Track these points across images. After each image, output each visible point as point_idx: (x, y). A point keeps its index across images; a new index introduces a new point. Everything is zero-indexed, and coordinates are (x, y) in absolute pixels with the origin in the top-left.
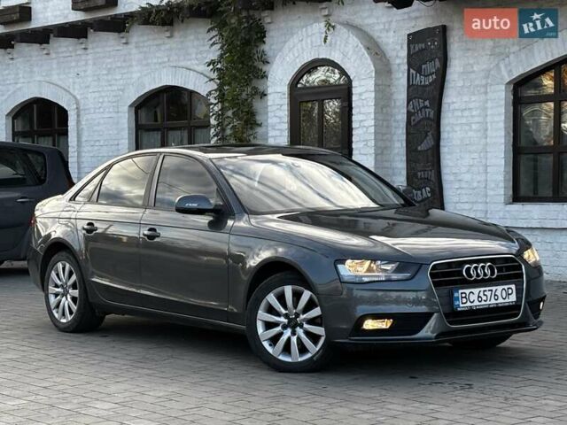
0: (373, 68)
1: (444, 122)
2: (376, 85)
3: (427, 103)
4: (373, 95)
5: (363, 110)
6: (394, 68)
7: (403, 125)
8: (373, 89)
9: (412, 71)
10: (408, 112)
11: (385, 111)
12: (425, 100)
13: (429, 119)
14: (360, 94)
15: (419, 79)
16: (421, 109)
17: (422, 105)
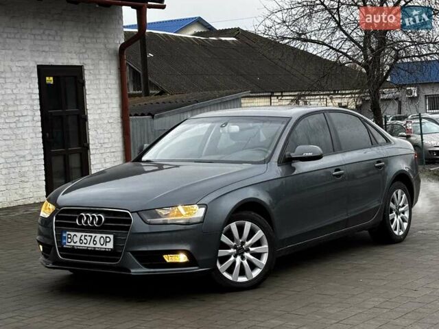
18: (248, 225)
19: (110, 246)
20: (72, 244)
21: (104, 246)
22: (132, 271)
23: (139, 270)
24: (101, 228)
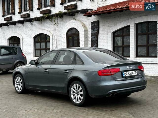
0: (83, 29)
1: (99, 41)
2: (84, 33)
3: (95, 37)
4: (84, 35)
5: (82, 38)
6: (88, 29)
7: (90, 41)
8: (84, 34)
9: (92, 30)
10: (91, 39)
11: (86, 38)
12: (95, 36)
13: (96, 40)
14: (81, 35)
15: (93, 32)
16: (94, 38)
17: (94, 37)
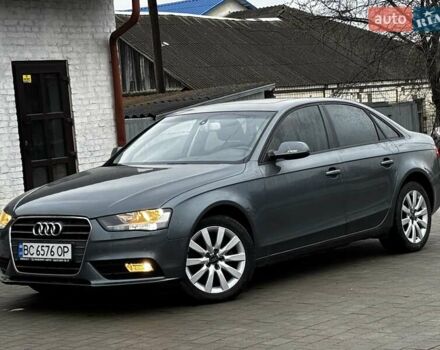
18: (221, 231)
19: (68, 256)
20: (29, 256)
21: (62, 257)
22: (92, 282)
23: (100, 281)
24: (59, 238)
